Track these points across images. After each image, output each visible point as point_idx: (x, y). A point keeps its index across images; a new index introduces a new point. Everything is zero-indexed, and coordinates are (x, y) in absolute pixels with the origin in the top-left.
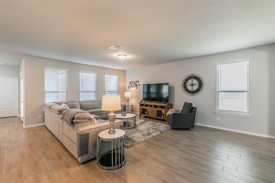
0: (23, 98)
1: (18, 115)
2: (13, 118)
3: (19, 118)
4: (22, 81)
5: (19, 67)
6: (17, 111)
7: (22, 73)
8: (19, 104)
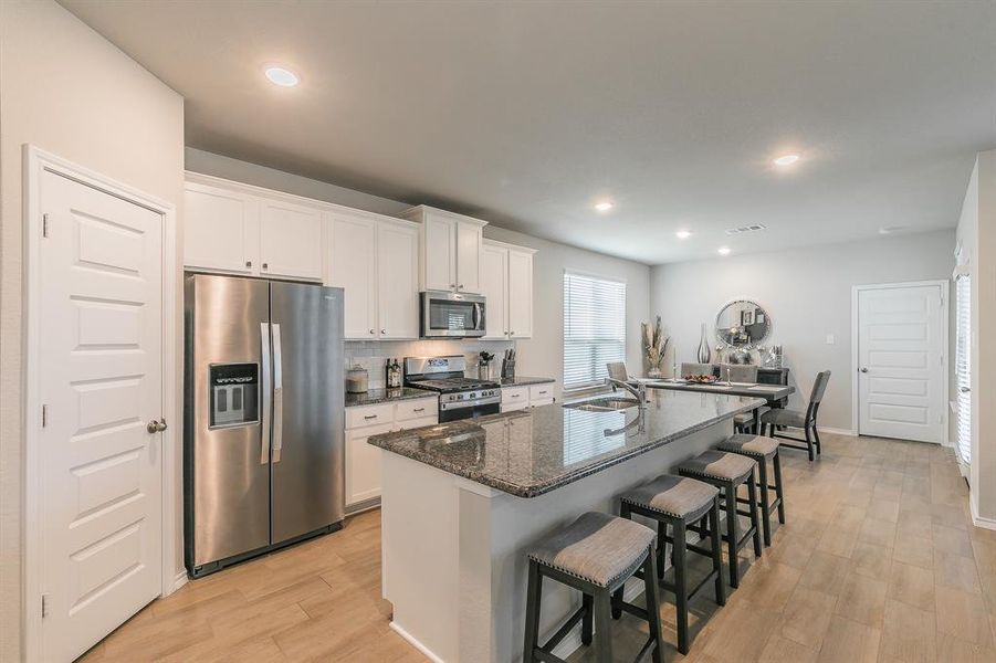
0: (968, 370)
1: (945, 443)
2: (926, 450)
3: (952, 457)
4: (966, 289)
5: (954, 230)
6: (942, 422)
7: (968, 250)
8: (952, 396)
